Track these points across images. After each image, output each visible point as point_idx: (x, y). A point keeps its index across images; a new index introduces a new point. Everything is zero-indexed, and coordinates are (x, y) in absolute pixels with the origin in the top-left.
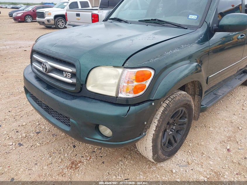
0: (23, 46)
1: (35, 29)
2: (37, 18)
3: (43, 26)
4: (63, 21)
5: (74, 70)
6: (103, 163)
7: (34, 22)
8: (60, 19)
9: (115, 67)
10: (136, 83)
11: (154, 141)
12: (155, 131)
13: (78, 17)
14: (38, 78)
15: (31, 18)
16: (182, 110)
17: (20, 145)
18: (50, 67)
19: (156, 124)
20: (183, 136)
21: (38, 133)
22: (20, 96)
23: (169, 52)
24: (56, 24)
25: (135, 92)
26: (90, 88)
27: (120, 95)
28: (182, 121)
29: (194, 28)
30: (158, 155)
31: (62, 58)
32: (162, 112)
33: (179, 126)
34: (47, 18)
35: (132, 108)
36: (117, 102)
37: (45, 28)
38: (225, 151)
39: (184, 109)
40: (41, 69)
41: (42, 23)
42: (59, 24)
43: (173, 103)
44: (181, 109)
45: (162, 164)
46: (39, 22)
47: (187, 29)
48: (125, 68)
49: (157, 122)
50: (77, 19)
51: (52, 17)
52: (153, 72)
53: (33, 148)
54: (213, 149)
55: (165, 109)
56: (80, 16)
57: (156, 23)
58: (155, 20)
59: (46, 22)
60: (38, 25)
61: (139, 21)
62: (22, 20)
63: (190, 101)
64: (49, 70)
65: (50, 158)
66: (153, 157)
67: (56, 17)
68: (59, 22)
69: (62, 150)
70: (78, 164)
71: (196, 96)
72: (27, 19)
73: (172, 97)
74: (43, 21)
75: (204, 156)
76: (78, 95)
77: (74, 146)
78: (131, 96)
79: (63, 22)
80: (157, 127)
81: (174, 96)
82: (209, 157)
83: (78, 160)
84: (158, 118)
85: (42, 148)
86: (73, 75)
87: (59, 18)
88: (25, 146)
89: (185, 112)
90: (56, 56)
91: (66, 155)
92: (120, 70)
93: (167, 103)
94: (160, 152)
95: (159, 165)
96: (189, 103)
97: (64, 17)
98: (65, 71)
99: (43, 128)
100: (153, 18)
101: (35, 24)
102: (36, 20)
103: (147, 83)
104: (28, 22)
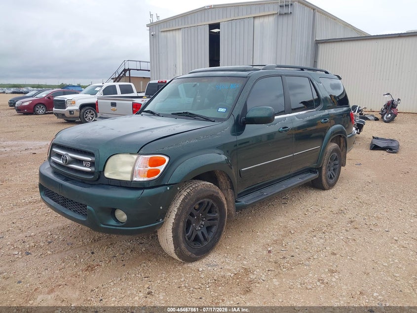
0: (32, 147)
1: (49, 124)
2: (54, 109)
3: (62, 120)
4: (93, 112)
5: (93, 159)
6: (124, 265)
7: (48, 113)
8: (89, 110)
9: (131, 154)
10: (150, 168)
11: (175, 230)
12: (174, 219)
13: (114, 108)
14: (56, 173)
15: (44, 109)
16: (208, 203)
17: (28, 254)
18: (70, 159)
19: (176, 213)
20: (216, 235)
21: (50, 243)
22: (26, 207)
23: (186, 141)
24: (81, 117)
25: (148, 176)
26: (107, 174)
27: (135, 179)
28: (210, 216)
29: (221, 120)
30: (180, 248)
31: (83, 149)
32: (182, 200)
33: (209, 222)
34: (69, 108)
35: (146, 191)
36: (132, 186)
37: (65, 122)
38: (265, 252)
39: (211, 202)
40: (61, 162)
41: (62, 116)
42: (86, 117)
43: (194, 192)
44: (206, 200)
45: (190, 265)
46: (57, 115)
47: (214, 121)
48: (139, 154)
49: (176, 210)
50: (112, 110)
51: (76, 107)
52: (167, 159)
53: (43, 256)
54: (252, 251)
55: (186, 197)
56: (116, 106)
57: (188, 116)
58: (186, 113)
59: (68, 115)
60: (54, 118)
61: (172, 114)
62: (29, 111)
63: (218, 193)
64: (69, 161)
65: (63, 264)
66: (175, 250)
67: (83, 106)
68: (87, 113)
69: (78, 256)
70: (94, 267)
71: (229, 190)
72: (37, 109)
73: (194, 186)
74: (62, 113)
75: (239, 257)
76: (96, 183)
77: (93, 253)
78: (146, 179)
79: (92, 114)
80: (176, 215)
81: (196, 185)
82: (245, 258)
83: (95, 264)
84: (178, 206)
85: (54, 256)
86: (92, 164)
87: (87, 108)
88: (34, 254)
89: (212, 205)
90: (77, 147)
91: (82, 260)
92: (135, 157)
93: (188, 191)
94: (183, 246)
95: (185, 265)
96: (215, 194)
97: (93, 106)
98: (85, 161)
99: (56, 237)
100: (185, 111)
101: (50, 117)
102: (52, 110)
103: (161, 168)
104: (39, 115)
